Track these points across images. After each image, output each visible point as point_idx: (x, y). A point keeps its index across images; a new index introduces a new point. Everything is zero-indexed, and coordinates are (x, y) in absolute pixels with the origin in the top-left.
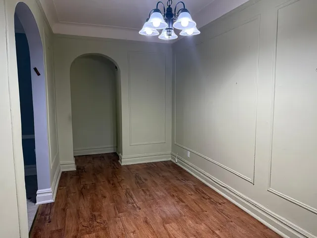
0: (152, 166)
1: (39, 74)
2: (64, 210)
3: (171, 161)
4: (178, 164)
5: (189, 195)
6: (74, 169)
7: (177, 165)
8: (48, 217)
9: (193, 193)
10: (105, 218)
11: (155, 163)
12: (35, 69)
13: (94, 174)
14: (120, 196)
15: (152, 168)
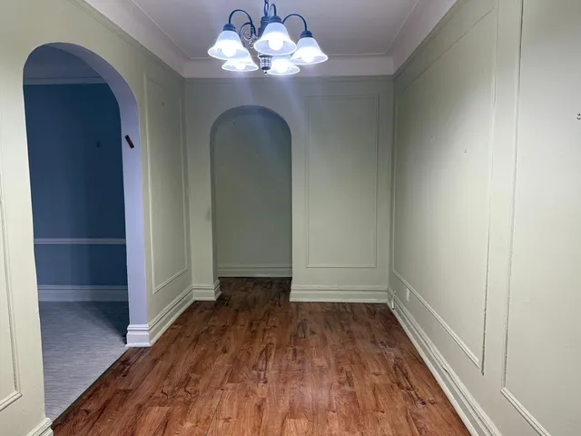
0: (342, 310)
1: (132, 146)
2: (155, 361)
3: (385, 305)
4: (395, 312)
5: (374, 374)
6: (213, 298)
7: (392, 314)
8: (128, 367)
9: (383, 372)
10: (200, 387)
11: (352, 305)
12: (127, 138)
13: (237, 311)
14: (250, 354)
15: (338, 314)
